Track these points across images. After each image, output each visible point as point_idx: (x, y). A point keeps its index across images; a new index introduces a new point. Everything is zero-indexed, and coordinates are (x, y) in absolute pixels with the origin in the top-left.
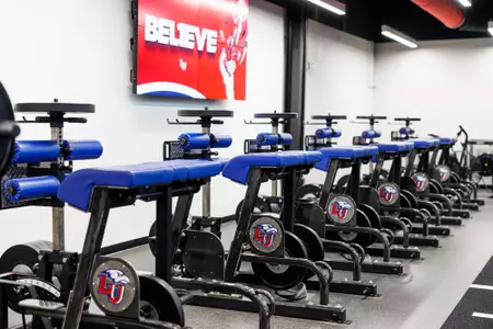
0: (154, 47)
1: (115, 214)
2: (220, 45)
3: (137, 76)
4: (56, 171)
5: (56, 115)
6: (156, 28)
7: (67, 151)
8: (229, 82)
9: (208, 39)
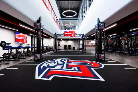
0: (17, 39)
1: (12, 50)
2: (24, 39)
3: (15, 41)
4: (8, 48)
5: (8, 44)
6: (17, 37)
7: (9, 46)
8: (25, 42)
9: (23, 38)
